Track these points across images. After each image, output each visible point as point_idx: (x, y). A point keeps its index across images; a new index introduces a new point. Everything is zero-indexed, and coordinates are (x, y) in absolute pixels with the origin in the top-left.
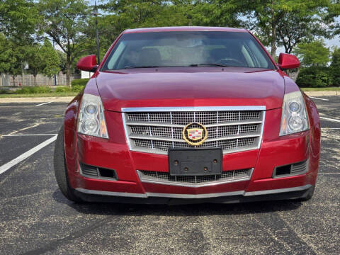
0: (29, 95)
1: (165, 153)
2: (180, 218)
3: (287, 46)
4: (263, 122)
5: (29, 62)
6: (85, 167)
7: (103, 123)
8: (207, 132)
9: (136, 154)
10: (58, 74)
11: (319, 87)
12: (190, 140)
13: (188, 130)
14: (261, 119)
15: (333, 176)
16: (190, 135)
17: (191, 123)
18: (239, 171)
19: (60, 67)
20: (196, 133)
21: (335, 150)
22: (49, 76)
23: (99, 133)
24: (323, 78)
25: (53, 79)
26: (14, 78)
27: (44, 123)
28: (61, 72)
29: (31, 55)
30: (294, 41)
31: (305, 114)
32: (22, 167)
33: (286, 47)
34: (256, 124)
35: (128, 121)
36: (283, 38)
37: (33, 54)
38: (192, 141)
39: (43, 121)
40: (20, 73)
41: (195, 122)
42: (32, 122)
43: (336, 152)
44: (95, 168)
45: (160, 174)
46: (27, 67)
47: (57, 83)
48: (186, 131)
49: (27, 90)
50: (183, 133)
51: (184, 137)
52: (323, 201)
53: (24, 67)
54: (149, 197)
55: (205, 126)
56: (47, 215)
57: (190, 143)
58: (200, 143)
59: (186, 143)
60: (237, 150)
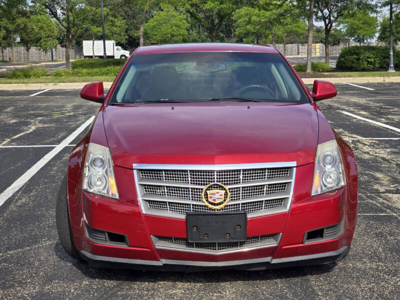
0: (22, 81)
1: (183, 217)
2: (198, 285)
3: (327, 21)
4: (293, 181)
5: (21, 34)
6: (92, 231)
7: (112, 181)
8: (229, 194)
9: (149, 218)
10: (56, 47)
11: (364, 70)
12: (210, 203)
13: (208, 192)
14: (291, 177)
15: (374, 218)
16: (211, 198)
17: (211, 184)
18: (265, 237)
19: (58, 39)
20: (217, 195)
21: (379, 175)
22: (45, 50)
23: (108, 192)
24: (369, 60)
25: (49, 54)
26: (3, 52)
27: (41, 125)
28: (59, 46)
29: (22, 26)
30: (335, 15)
31: (341, 168)
32: (17, 201)
33: (325, 22)
34: (285, 183)
35: (141, 180)
36: (322, 12)
37: (25, 26)
38: (212, 204)
39: (40, 122)
40: (10, 45)
41: (216, 183)
42: (27, 124)
43: (378, 179)
44: (104, 232)
45: (177, 239)
46: (18, 40)
47: (54, 59)
48: (206, 192)
49: (19, 73)
50: (203, 194)
51: (204, 200)
52: (360, 260)
53: (15, 40)
54: (165, 265)
55: (227, 187)
56: (49, 279)
57: (210, 206)
58: (222, 206)
59: (205, 206)
60: (264, 213)
